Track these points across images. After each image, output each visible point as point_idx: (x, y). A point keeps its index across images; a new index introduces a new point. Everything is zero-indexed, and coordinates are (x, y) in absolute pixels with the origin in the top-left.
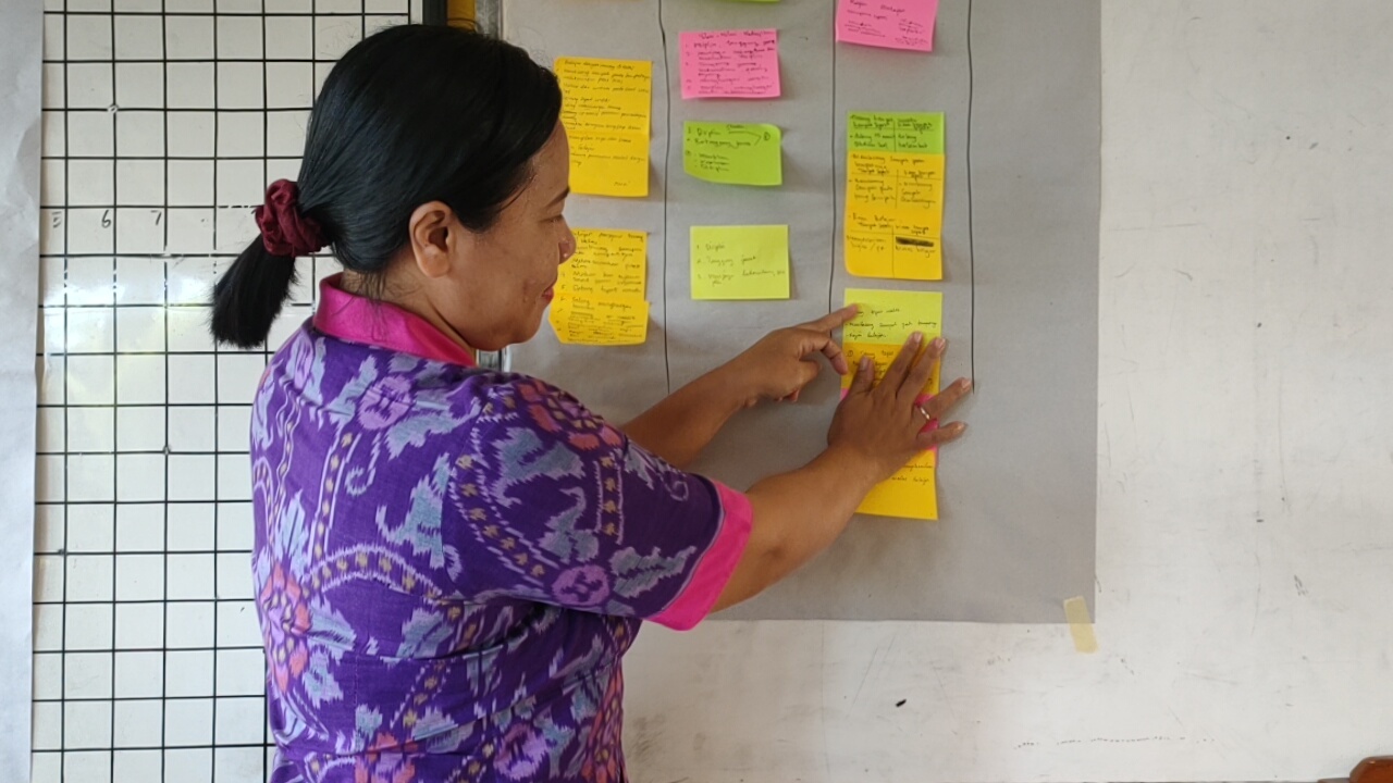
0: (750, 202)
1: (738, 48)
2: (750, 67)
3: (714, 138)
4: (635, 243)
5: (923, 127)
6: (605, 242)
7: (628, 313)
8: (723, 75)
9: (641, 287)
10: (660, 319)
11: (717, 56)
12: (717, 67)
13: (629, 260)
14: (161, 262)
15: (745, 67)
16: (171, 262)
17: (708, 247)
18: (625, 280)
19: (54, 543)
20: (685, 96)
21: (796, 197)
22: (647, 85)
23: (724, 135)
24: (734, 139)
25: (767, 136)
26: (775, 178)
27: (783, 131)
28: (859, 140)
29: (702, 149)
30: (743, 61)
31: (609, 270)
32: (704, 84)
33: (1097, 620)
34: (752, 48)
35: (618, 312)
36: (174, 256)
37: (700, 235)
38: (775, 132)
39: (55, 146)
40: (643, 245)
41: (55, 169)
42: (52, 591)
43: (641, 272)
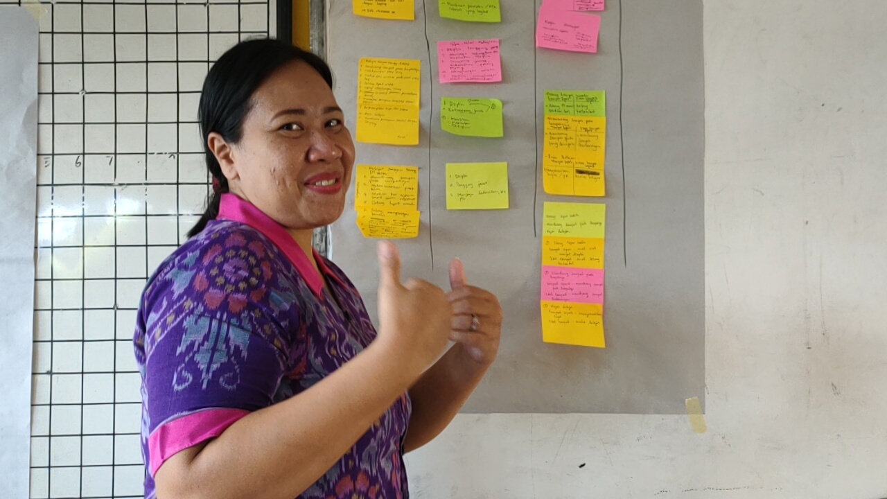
0: (482, 148)
1: (475, 51)
2: (484, 63)
3: (460, 108)
4: (411, 174)
5: (592, 100)
6: (392, 173)
7: (406, 218)
8: (466, 68)
9: (415, 202)
10: (426, 221)
11: (461, 56)
12: (463, 63)
13: (407, 185)
14: (112, 188)
15: (480, 63)
16: (119, 188)
17: (457, 177)
18: (405, 197)
19: (44, 366)
20: (442, 81)
21: (511, 145)
22: (418, 75)
23: (466, 106)
24: (472, 108)
25: (493, 106)
26: (499, 133)
27: (504, 103)
28: (551, 108)
29: (454, 114)
30: (478, 59)
31: (394, 191)
32: (454, 74)
33: (706, 412)
34: (484, 51)
35: (401, 217)
36: (121, 185)
37: (451, 169)
38: (498, 103)
39: (46, 116)
40: (416, 176)
41: (46, 131)
42: (43, 397)
43: (415, 192)
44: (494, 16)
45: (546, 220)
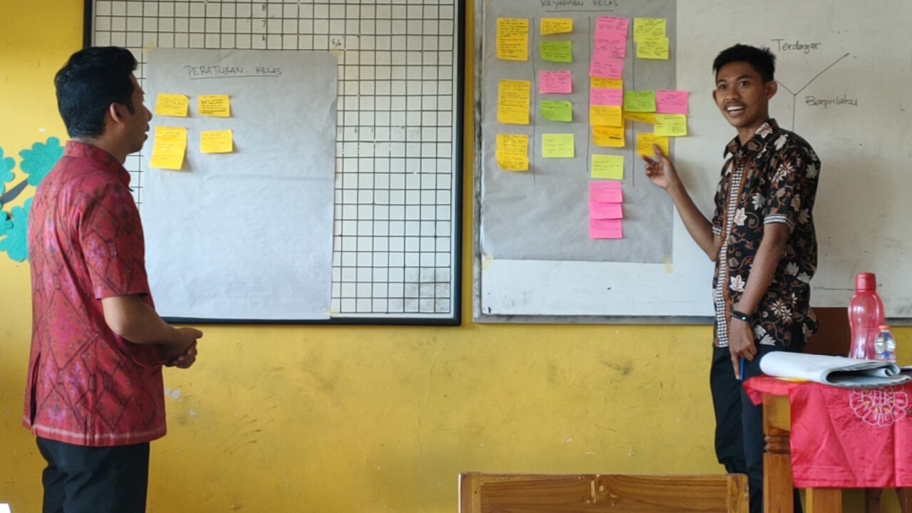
0: (561, 126)
1: (558, 77)
2: (562, 83)
3: (551, 106)
4: (524, 139)
6: (514, 139)
7: (521, 161)
8: (554, 86)
9: (526, 153)
10: (532, 163)
11: (551, 79)
12: (552, 83)
13: (522, 144)
14: (372, 144)
15: (560, 83)
16: (376, 144)
17: (548, 140)
18: (521, 151)
19: (338, 233)
20: (541, 92)
21: (576, 125)
22: (528, 88)
23: (553, 104)
24: (557, 106)
25: (567, 105)
26: (569, 119)
27: (573, 104)
29: (547, 109)
30: (560, 81)
31: (516, 147)
32: (547, 89)
34: (563, 77)
35: (518, 161)
36: (378, 142)
37: (545, 136)
38: (570, 104)
39: (340, 107)
40: (527, 140)
41: (340, 114)
42: (338, 248)
43: (526, 148)
44: (569, 59)
45: (593, 164)
